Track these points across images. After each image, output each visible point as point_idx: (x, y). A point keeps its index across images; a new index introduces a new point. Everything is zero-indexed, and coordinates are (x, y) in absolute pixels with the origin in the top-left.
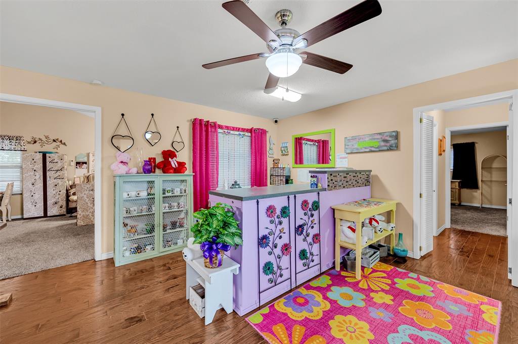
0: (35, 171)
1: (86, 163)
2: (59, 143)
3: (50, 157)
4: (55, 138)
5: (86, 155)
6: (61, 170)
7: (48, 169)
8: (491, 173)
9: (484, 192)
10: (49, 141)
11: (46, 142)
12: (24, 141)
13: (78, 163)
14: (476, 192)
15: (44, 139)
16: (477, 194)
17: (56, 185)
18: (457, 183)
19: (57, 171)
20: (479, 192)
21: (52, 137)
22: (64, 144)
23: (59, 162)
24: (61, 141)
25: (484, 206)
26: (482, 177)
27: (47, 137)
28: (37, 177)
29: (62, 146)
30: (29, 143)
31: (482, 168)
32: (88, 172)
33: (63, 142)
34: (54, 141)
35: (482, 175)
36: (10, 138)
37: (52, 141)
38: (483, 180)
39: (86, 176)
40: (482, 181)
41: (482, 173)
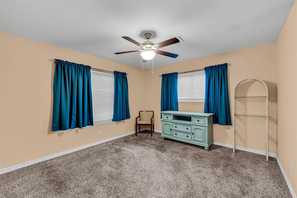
8: (245, 103)
9: (237, 131)
14: (229, 129)
16: (229, 130)
18: (207, 119)
20: (232, 128)
25: (238, 148)
26: (235, 109)
31: (235, 97)
35: (235, 107)
38: (237, 113)
40: (235, 115)
41: (235, 104)
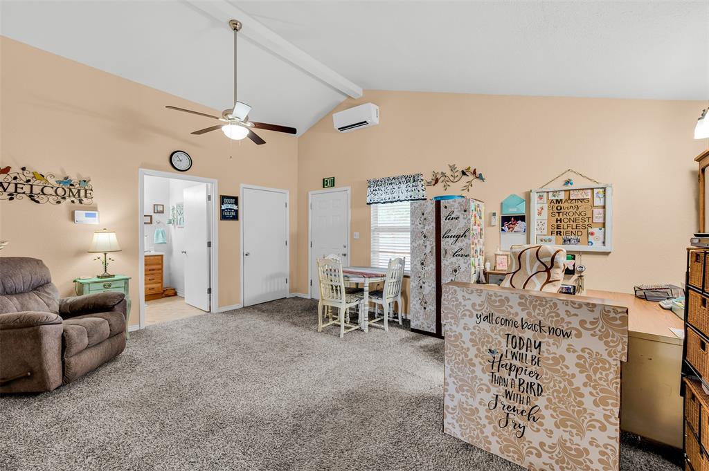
0: (425, 237)
1: (522, 218)
2: (471, 177)
3: (446, 207)
4: (464, 168)
5: (523, 197)
6: (464, 235)
7: (443, 233)
10: (456, 174)
11: (452, 179)
12: (423, 183)
13: (506, 219)
15: (449, 173)
17: (455, 271)
19: (458, 237)
21: (460, 168)
22: (480, 177)
23: (461, 217)
24: (474, 172)
27: (453, 168)
28: (428, 250)
29: (476, 182)
30: (429, 184)
32: (528, 242)
33: (478, 173)
34: (464, 173)
36: (407, 179)
37: (459, 174)
39: (514, 253)
